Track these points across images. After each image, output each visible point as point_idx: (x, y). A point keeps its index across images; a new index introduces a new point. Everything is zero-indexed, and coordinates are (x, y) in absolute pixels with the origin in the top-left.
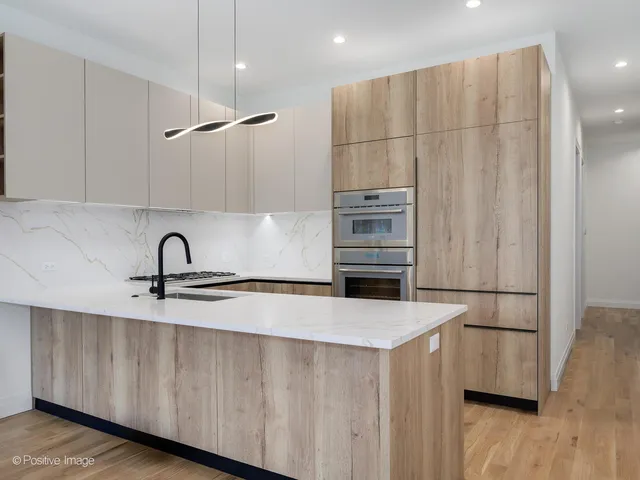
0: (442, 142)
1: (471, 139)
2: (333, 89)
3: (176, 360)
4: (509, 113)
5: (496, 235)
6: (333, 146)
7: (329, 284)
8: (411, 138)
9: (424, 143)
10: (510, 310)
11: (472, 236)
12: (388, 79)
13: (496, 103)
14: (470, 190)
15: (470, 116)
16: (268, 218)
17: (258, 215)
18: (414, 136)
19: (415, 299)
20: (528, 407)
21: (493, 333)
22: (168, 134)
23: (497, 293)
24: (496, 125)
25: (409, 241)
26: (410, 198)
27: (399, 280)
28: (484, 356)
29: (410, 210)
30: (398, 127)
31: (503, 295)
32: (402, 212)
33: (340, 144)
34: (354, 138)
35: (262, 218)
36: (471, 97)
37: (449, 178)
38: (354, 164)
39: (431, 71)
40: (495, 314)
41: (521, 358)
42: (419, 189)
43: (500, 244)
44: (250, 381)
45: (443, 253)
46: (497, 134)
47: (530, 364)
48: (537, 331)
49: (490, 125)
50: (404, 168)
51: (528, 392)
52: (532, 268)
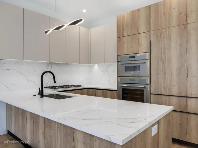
0: (161, 34)
1: (175, 31)
2: (117, 16)
3: (45, 123)
5: (186, 72)
6: (117, 38)
7: (116, 91)
8: (148, 33)
9: (154, 34)
10: (193, 105)
11: (175, 72)
12: (139, 10)
13: (186, 15)
14: (174, 53)
15: (174, 22)
16: (96, 66)
17: (92, 65)
18: (149, 31)
21: (185, 115)
22: (46, 32)
23: (187, 97)
24: (186, 24)
26: (148, 57)
27: (143, 90)
28: (181, 124)
29: (148, 62)
30: (143, 28)
31: (189, 98)
32: (144, 63)
33: (120, 37)
34: (125, 34)
35: (94, 66)
36: (175, 14)
38: (125, 44)
39: (157, 5)
40: (186, 106)
42: (152, 53)
43: (188, 76)
44: (69, 137)
46: (187, 28)
50: (145, 45)
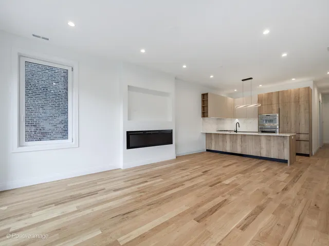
0: (285, 105)
1: (293, 104)
2: (258, 94)
4: (302, 99)
5: (299, 123)
9: (281, 105)
10: (302, 137)
11: (293, 123)
13: (299, 98)
15: (292, 100)
18: (279, 104)
20: (308, 155)
21: (299, 141)
23: (299, 134)
25: (278, 124)
26: (278, 116)
27: (275, 132)
29: (278, 118)
30: (274, 102)
31: (301, 134)
32: (276, 118)
37: (287, 112)
39: (283, 91)
40: (299, 138)
41: (305, 146)
42: (280, 114)
45: (286, 126)
46: (299, 103)
47: (308, 147)
48: (310, 141)
49: (297, 102)
50: (276, 110)
51: (307, 153)
52: (308, 129)
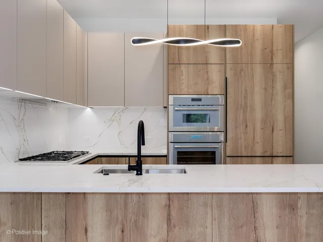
1: (258, 70)
4: (279, 58)
5: (272, 125)
6: (169, 64)
7: (165, 156)
8: (223, 65)
9: (231, 69)
11: (259, 125)
12: (208, 27)
13: (272, 51)
15: (258, 57)
16: (89, 110)
18: (225, 64)
19: (225, 163)
23: (272, 156)
24: (272, 64)
27: (215, 152)
29: (221, 109)
30: (214, 57)
31: (275, 158)
32: (216, 110)
33: (174, 63)
34: (184, 60)
36: (259, 46)
37: (246, 91)
38: (184, 77)
42: (228, 96)
43: (274, 130)
44: (244, 228)
45: (242, 135)
46: (273, 69)
49: (268, 64)
50: (218, 83)
52: (290, 144)
